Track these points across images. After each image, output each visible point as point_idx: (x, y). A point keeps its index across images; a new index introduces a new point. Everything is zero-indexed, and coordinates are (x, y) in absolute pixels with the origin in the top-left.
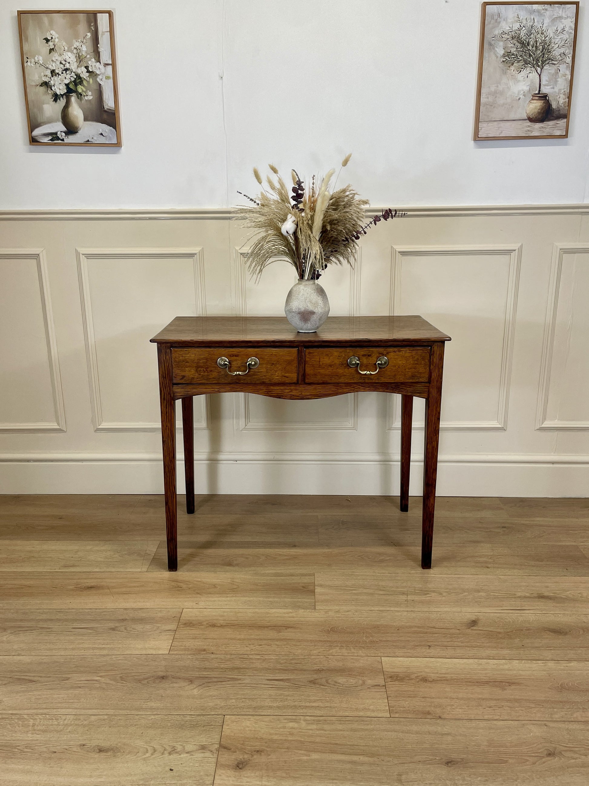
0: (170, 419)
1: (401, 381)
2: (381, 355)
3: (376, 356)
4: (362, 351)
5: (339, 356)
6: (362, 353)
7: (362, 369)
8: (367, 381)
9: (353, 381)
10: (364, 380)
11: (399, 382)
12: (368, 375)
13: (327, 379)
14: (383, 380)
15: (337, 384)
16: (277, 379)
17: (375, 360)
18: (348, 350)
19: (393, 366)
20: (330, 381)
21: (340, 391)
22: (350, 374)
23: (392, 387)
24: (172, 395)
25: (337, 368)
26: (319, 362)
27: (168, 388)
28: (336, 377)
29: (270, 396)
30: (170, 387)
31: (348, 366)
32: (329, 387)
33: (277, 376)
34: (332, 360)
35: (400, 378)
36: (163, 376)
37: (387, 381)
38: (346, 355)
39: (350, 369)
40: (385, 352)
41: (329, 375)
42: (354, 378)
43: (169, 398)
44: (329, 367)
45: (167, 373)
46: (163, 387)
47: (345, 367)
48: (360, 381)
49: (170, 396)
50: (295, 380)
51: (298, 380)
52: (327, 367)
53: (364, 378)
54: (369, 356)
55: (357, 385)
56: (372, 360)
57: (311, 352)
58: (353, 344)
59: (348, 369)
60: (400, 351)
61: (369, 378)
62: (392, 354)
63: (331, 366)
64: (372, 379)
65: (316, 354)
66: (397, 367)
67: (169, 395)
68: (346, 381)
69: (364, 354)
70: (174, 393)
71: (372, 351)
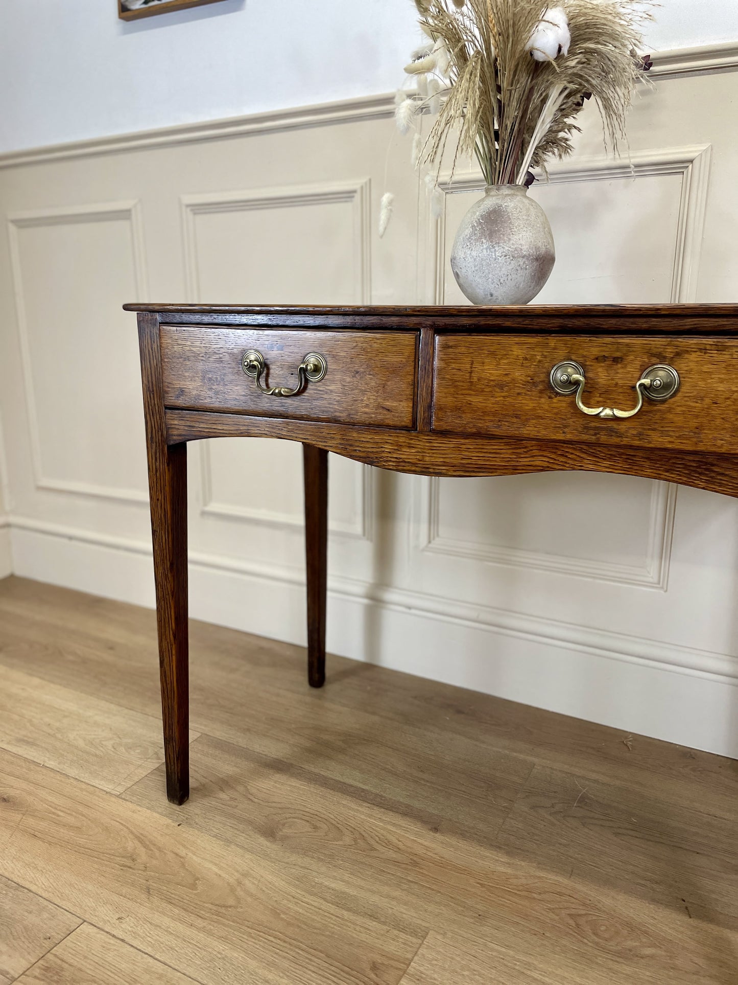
0: (162, 486)
1: (718, 450)
2: (654, 360)
3: (638, 363)
4: (595, 346)
5: (526, 359)
6: (595, 351)
7: (592, 402)
8: (603, 438)
9: (560, 437)
10: (595, 434)
11: (714, 453)
12: (607, 419)
13: (488, 424)
14: (657, 440)
15: (516, 441)
16: (366, 413)
17: (637, 375)
18: (553, 341)
19: (695, 397)
20: (497, 431)
21: (525, 461)
22: (556, 414)
23: (686, 467)
24: (165, 432)
25: (519, 394)
26: (471, 372)
27: (158, 417)
28: (515, 420)
29: (351, 457)
30: (160, 414)
31: (549, 388)
32: (494, 446)
33: (367, 406)
34: (505, 369)
35: (715, 439)
36: (149, 387)
37: (670, 446)
38: (545, 357)
39: (555, 400)
40: (669, 352)
41: (495, 414)
42: (565, 427)
43: (160, 438)
44: (497, 390)
45: (154, 382)
46: (150, 415)
47: (541, 392)
48: (585, 437)
49: (162, 435)
50: (406, 420)
51: (414, 421)
52: (490, 389)
53: (596, 428)
54: (616, 360)
55: (574, 449)
56: (622, 375)
57: (451, 344)
58: (569, 323)
59: (550, 397)
60: (721, 349)
61: (611, 432)
62: (693, 356)
63: (501, 386)
64: (620, 436)
65: (463, 350)
66: (707, 401)
67: (160, 433)
68: (543, 433)
69: (604, 354)
70: (168, 429)
71: (627, 345)
